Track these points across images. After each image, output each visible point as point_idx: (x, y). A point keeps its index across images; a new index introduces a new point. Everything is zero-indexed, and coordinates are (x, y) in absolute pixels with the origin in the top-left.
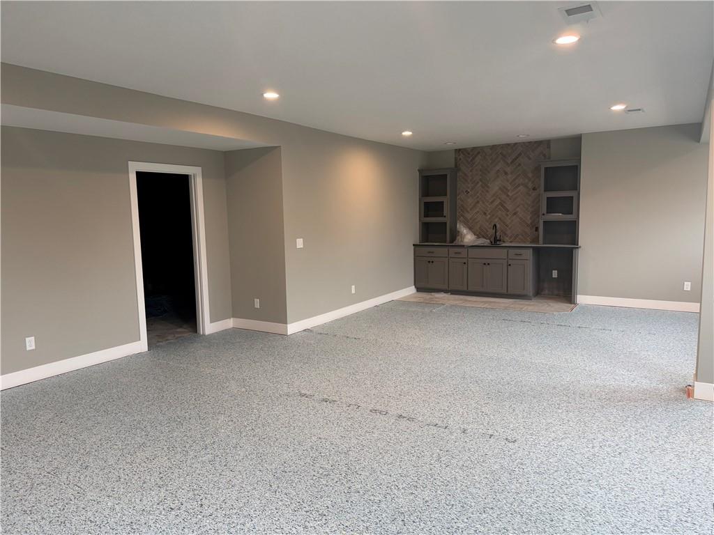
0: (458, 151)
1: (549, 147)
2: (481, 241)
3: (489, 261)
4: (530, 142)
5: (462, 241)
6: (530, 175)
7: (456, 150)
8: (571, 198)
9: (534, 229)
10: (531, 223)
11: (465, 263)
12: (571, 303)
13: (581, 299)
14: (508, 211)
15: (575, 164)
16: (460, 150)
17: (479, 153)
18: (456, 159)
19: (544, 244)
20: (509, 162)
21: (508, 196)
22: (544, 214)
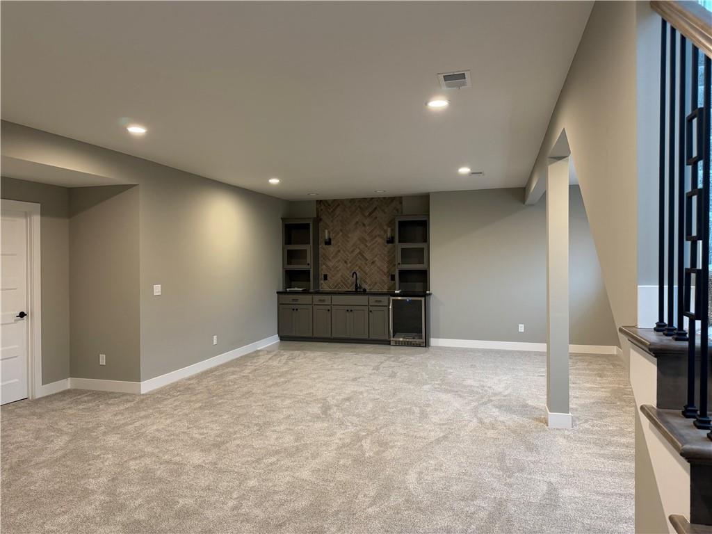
0: (320, 202)
1: (401, 203)
3: (351, 308)
4: (385, 198)
6: (386, 227)
7: (317, 201)
8: (422, 249)
9: (391, 278)
10: (388, 272)
11: (329, 310)
12: (426, 347)
13: (435, 342)
14: (367, 260)
15: (425, 219)
16: (321, 201)
17: (339, 205)
18: (317, 209)
20: (367, 215)
21: (367, 246)
22: (399, 264)
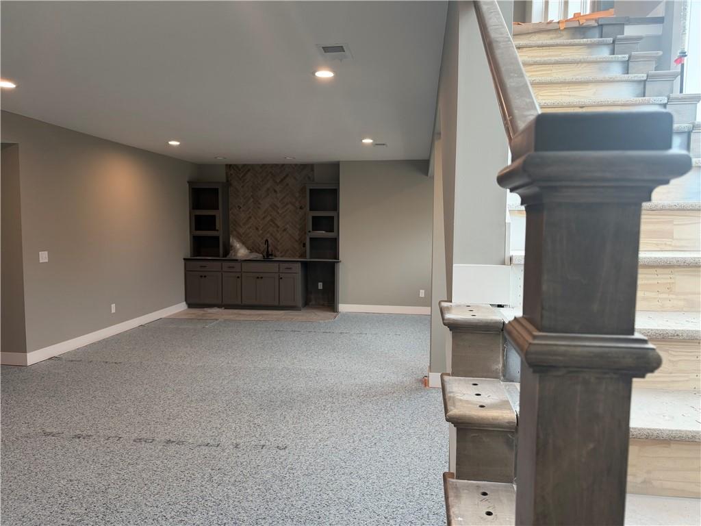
0: (229, 166)
1: (313, 170)
2: (254, 256)
3: (261, 275)
4: (296, 165)
5: (234, 255)
6: (297, 195)
7: (227, 165)
8: (332, 218)
9: (302, 245)
10: (299, 239)
11: (238, 277)
12: (334, 312)
13: (343, 308)
14: (278, 227)
15: (334, 188)
16: (230, 165)
17: (249, 170)
18: (227, 173)
19: (311, 258)
20: (278, 181)
21: (278, 213)
22: (310, 232)
